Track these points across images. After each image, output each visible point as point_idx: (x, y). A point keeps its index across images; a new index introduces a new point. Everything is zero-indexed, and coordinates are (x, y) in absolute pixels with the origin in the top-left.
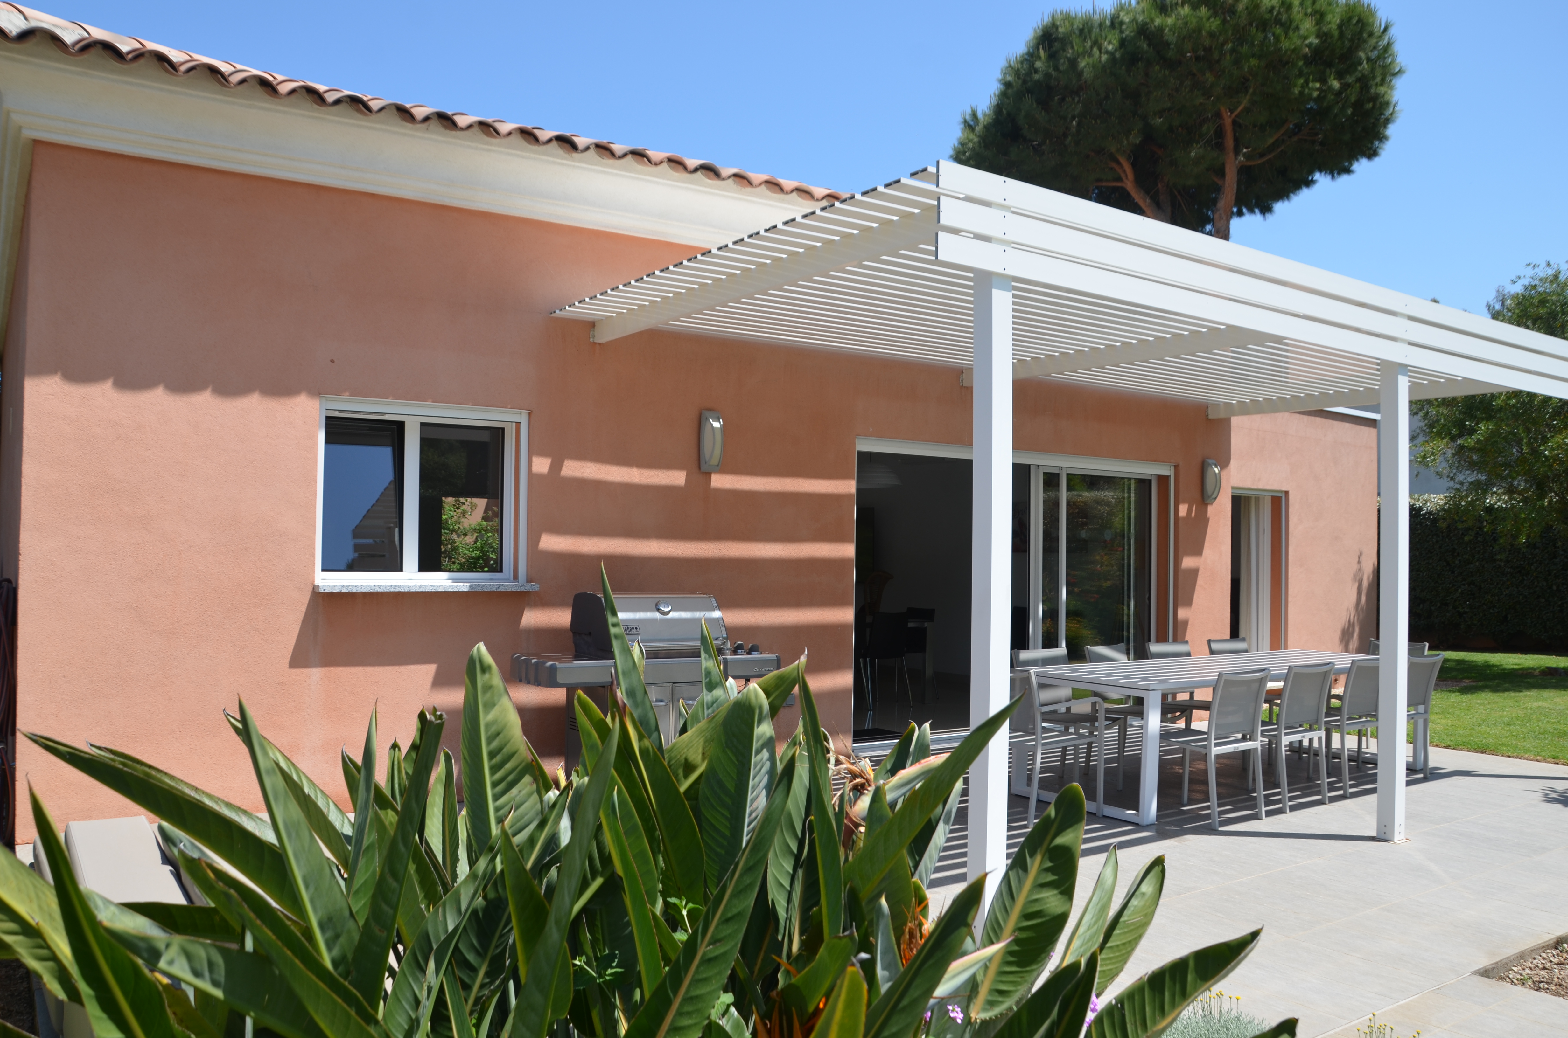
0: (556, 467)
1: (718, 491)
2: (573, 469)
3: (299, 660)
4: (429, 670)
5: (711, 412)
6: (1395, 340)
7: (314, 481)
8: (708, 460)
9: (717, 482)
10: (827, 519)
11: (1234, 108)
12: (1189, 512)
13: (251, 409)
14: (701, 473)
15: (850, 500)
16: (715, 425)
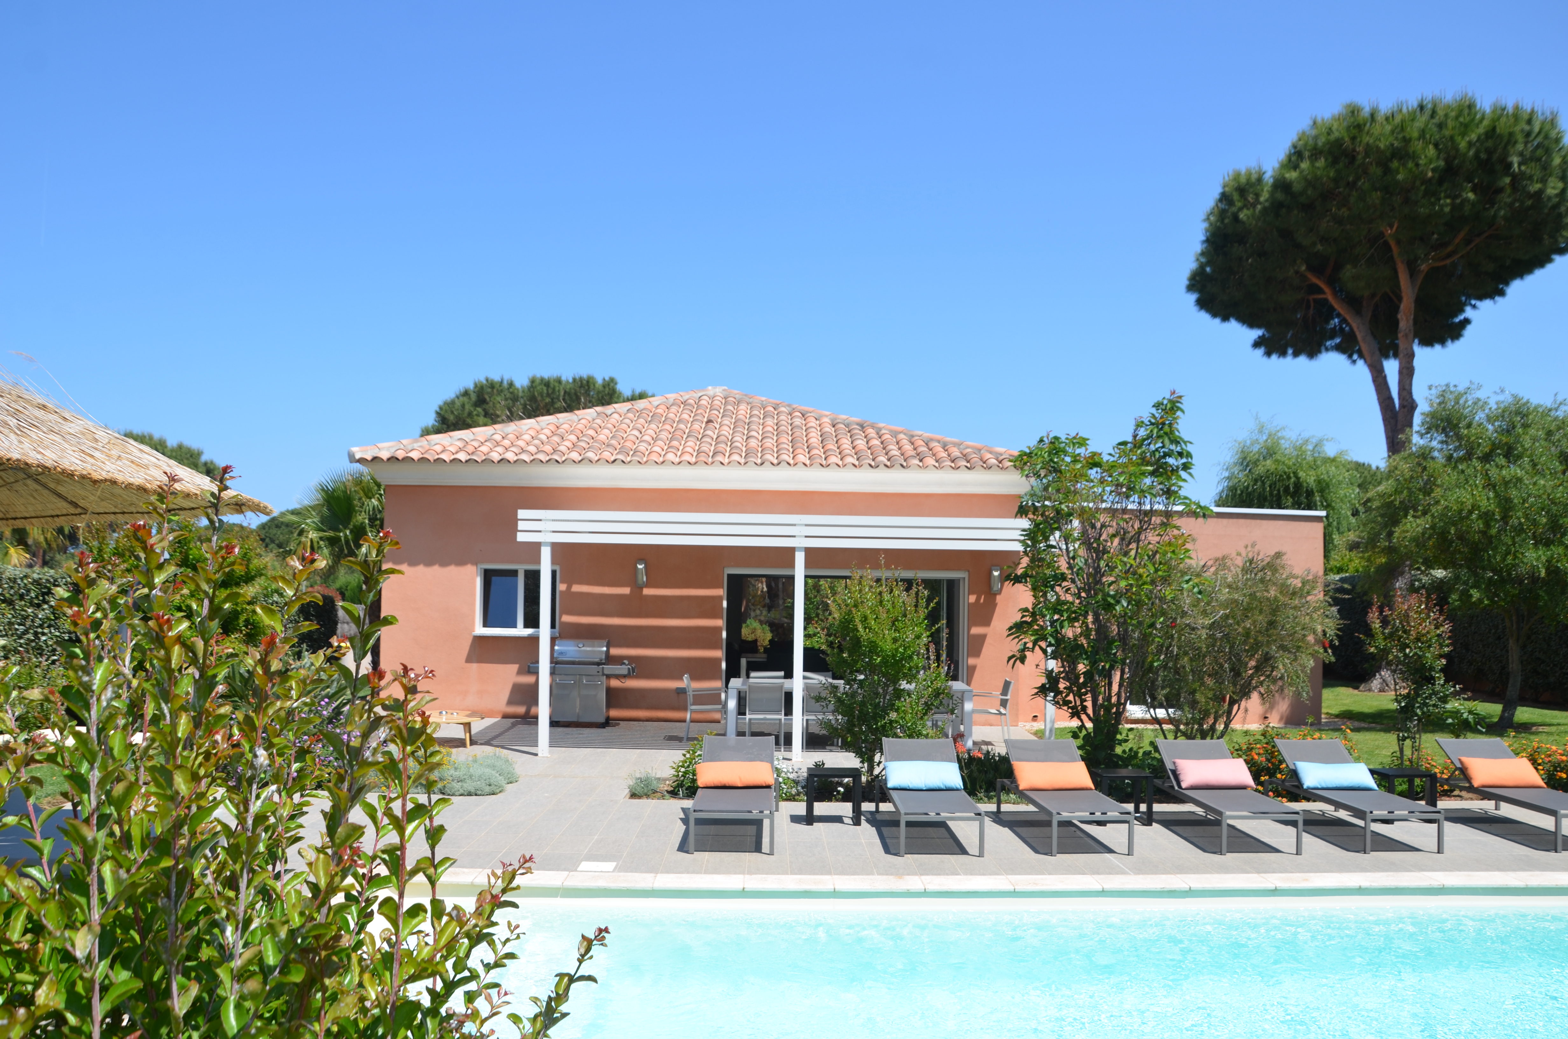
0: (569, 587)
1: (647, 596)
2: (576, 588)
3: (469, 660)
4: (515, 667)
5: (641, 560)
6: (794, 536)
7: (474, 595)
8: (640, 582)
9: (647, 591)
10: (706, 607)
11: (1391, 227)
12: (978, 599)
13: (452, 569)
14: (638, 587)
15: (720, 598)
16: (640, 567)
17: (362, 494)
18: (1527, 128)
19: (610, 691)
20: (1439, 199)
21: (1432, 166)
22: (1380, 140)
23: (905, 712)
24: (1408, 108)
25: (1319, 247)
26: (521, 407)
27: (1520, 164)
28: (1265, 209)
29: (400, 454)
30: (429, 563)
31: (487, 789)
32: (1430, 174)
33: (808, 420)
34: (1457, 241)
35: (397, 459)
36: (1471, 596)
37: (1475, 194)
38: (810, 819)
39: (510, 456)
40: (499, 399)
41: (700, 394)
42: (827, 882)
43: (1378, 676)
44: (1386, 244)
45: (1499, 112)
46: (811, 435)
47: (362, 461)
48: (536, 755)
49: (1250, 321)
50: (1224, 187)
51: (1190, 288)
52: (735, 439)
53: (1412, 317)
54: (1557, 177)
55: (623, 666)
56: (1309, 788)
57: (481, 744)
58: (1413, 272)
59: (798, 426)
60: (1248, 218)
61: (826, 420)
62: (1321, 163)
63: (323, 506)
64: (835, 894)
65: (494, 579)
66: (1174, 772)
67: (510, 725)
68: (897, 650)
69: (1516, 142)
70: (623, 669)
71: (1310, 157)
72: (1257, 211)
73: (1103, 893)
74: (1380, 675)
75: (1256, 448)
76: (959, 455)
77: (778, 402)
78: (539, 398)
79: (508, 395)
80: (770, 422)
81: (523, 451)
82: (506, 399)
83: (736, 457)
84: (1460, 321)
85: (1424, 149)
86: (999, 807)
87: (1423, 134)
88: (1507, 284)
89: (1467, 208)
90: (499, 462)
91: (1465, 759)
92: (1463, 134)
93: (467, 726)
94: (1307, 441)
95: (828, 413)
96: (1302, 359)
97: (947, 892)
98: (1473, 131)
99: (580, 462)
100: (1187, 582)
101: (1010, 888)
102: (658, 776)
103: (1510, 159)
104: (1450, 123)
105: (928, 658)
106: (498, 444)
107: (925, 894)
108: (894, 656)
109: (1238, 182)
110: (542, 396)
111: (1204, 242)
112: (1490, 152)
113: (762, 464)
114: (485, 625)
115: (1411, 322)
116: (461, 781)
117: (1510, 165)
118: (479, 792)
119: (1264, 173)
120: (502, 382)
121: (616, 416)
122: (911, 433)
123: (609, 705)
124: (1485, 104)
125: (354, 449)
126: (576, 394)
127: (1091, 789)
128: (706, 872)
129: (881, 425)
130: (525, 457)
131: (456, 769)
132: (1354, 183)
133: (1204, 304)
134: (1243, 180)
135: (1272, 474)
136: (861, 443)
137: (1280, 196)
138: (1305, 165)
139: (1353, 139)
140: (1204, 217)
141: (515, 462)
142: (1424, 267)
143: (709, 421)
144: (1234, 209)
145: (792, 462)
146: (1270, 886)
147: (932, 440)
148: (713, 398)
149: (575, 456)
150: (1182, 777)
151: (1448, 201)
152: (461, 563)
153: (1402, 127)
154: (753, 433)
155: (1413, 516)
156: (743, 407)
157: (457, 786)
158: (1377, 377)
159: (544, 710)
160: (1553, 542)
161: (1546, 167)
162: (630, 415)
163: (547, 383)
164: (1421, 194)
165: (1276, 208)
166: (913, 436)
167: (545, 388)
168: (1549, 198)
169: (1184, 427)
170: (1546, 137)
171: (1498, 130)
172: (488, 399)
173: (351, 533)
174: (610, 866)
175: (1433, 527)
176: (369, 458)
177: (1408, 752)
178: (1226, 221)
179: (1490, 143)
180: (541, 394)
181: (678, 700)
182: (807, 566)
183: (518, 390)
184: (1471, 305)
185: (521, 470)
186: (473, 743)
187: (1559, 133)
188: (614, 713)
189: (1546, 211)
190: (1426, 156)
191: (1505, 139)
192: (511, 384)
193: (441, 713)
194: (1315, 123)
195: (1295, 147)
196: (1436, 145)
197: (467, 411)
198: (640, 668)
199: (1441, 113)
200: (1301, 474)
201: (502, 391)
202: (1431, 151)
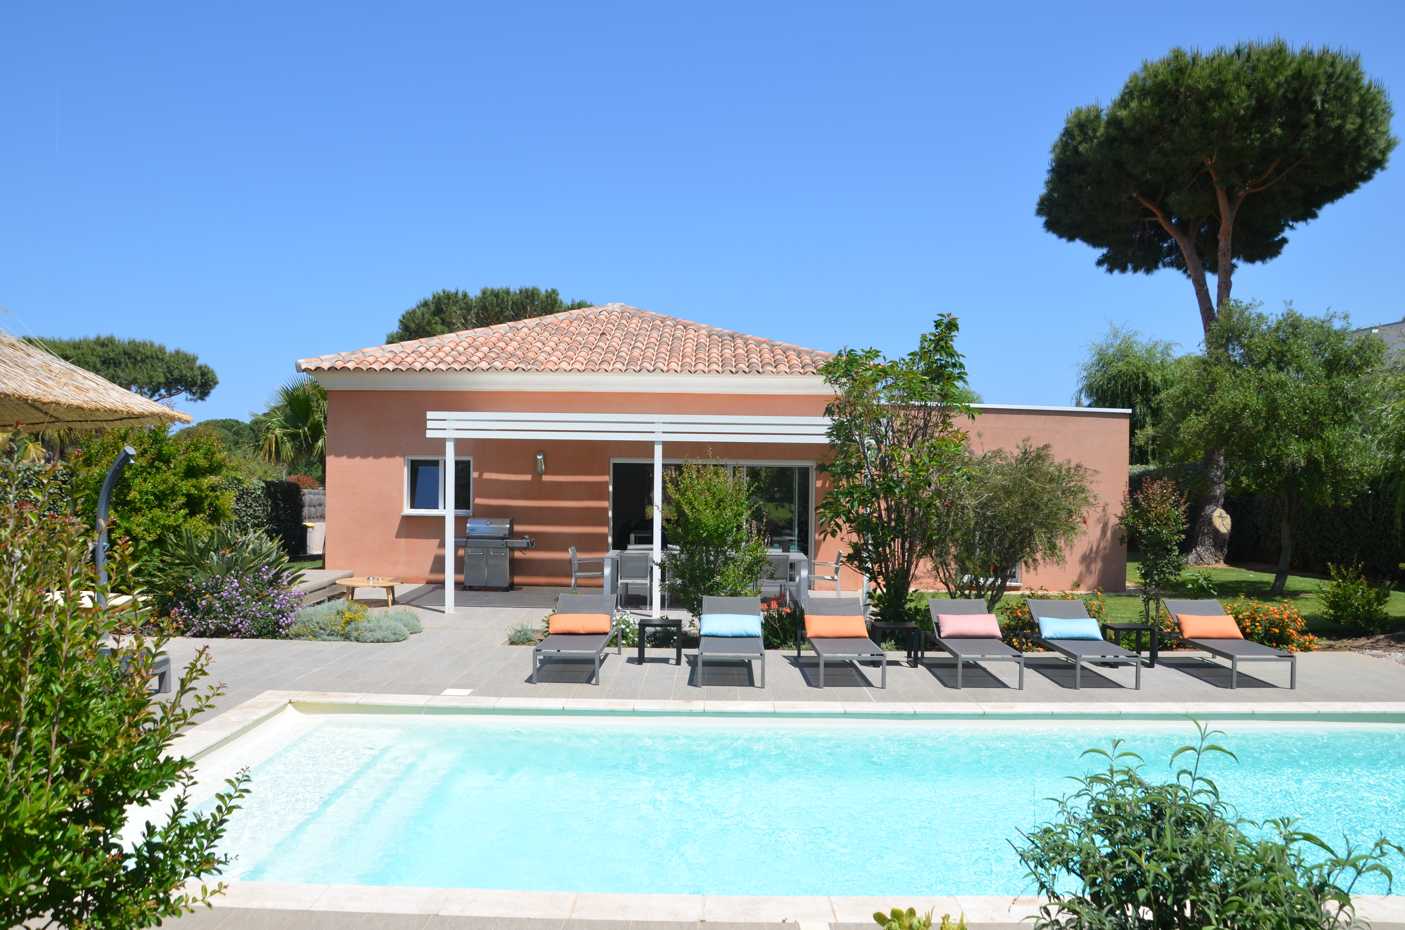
0: (481, 475)
1: (546, 482)
2: (486, 476)
3: (398, 536)
4: (436, 542)
5: (540, 452)
6: (654, 432)
7: (403, 482)
8: (539, 470)
9: (545, 478)
10: (595, 491)
11: (1211, 158)
12: (824, 484)
13: (384, 461)
14: (538, 475)
15: (607, 484)
16: (539, 457)
17: (319, 396)
18: (1330, 70)
19: (513, 561)
20: (1251, 134)
21: (1244, 105)
22: (1199, 82)
23: (728, 576)
24: (1226, 54)
25: (1148, 176)
26: (474, 316)
27: (1323, 102)
28: (1100, 143)
29: (339, 365)
30: (364, 456)
31: (393, 637)
32: (1242, 112)
33: (688, 332)
34: (1270, 170)
35: (336, 369)
36: (1241, 482)
37: (1282, 129)
38: (641, 660)
39: (430, 366)
40: (454, 309)
41: (600, 310)
42: (629, 704)
43: (1194, 551)
44: (1208, 174)
45: (1307, 56)
46: (688, 345)
47: (306, 370)
48: (444, 612)
49: (1094, 241)
50: (1068, 122)
51: (1040, 212)
52: (622, 349)
53: (1230, 238)
54: (1357, 114)
55: (524, 540)
56: (1046, 638)
57: (402, 604)
58: (1231, 196)
59: (678, 338)
60: (1087, 150)
61: (704, 332)
62: (1147, 103)
63: (287, 406)
64: (634, 713)
65: (420, 468)
66: (937, 624)
67: (431, 589)
68: (718, 526)
69: (1319, 83)
70: (523, 543)
71: (1139, 97)
72: (1094, 144)
73: (845, 715)
74: (1196, 550)
75: (1111, 351)
76: (810, 362)
77: (665, 316)
78: (490, 308)
79: (463, 305)
80: (655, 334)
81: (442, 361)
82: (461, 309)
83: (619, 365)
84: (1279, 240)
85: (1237, 89)
86: (799, 653)
87: (1237, 77)
88: (1319, 207)
89: (1275, 141)
90: (420, 370)
91: (1180, 616)
92: (1273, 77)
93: (391, 589)
94: (1155, 345)
95: (706, 326)
96: (1141, 274)
97: (722, 713)
98: (1281, 73)
99: (487, 370)
100: (958, 471)
101: (772, 710)
102: (534, 627)
103: (1314, 98)
104: (1262, 67)
105: (751, 532)
106: (421, 355)
107: (704, 714)
108: (716, 530)
109: (1079, 119)
110: (492, 306)
111: (1049, 171)
112: (1296, 92)
113: (640, 371)
114: (412, 506)
115: (1229, 242)
116: (372, 631)
117: (1315, 103)
118: (386, 640)
119: (1101, 111)
120: (457, 294)
121: (525, 330)
122: (773, 343)
123: (513, 573)
124: (1295, 47)
125: (300, 361)
126: (522, 303)
127: (866, 637)
128: (539, 697)
129: (749, 336)
130: (442, 366)
131: (369, 621)
132: (1177, 119)
133: (1051, 226)
134: (1083, 117)
135: (1124, 374)
136: (728, 353)
137: (1113, 132)
138: (1134, 104)
139: (1176, 81)
140: (1051, 149)
141: (434, 370)
142: (1241, 194)
143: (603, 334)
144: (1075, 143)
145: (665, 369)
146: (980, 711)
147: (789, 349)
148: (610, 313)
149: (484, 365)
150: (942, 629)
151: (1258, 136)
152: (391, 455)
153: (1219, 70)
154: (639, 344)
155: (1196, 415)
156: (635, 321)
157: (368, 635)
158: (1199, 290)
159: (450, 577)
160: (1312, 436)
161: (1346, 104)
162: (538, 329)
163: (496, 295)
164: (1234, 130)
165: (1110, 141)
166: (774, 346)
167: (495, 299)
168: (1349, 132)
169: (959, 342)
170: (1347, 78)
171: (1303, 72)
172: (445, 309)
173: (308, 429)
174: (467, 692)
175: (1211, 424)
176: (313, 369)
177: (1153, 613)
178: (1068, 153)
179: (1295, 84)
180: (492, 304)
181: (564, 569)
182: (664, 456)
183: (471, 300)
184: (1289, 225)
185: (439, 377)
186: (394, 602)
187: (1360, 73)
188: (517, 580)
189: (1346, 144)
190: (1239, 97)
191: (1310, 80)
192: (465, 296)
193: (369, 579)
194: (1145, 66)
195: (1127, 87)
196: (1248, 86)
197: (426, 320)
198: (539, 542)
199: (1254, 57)
200: (1149, 374)
201: (457, 302)
202: (1244, 91)
